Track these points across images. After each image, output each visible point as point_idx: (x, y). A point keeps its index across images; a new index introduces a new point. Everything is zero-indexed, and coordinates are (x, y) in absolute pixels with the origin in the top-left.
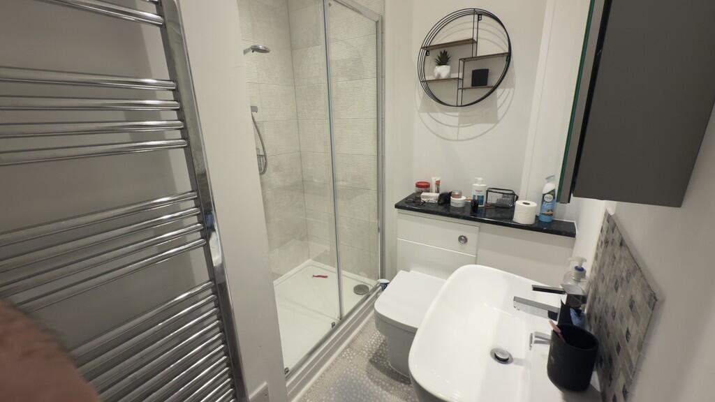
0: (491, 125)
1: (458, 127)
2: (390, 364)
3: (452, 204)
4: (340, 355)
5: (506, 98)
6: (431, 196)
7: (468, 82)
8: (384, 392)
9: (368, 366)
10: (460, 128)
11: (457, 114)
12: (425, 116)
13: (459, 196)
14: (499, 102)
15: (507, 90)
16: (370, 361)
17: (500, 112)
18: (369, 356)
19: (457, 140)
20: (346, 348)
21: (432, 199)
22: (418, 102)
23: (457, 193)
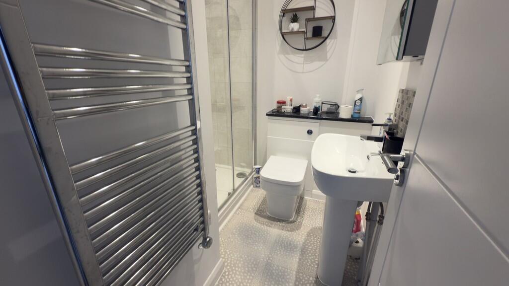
0: (323, 63)
1: (303, 64)
2: (268, 214)
3: (301, 112)
4: (235, 213)
5: (332, 46)
6: (288, 108)
7: (310, 34)
8: (268, 228)
9: (254, 217)
10: (305, 65)
11: (303, 55)
12: (282, 57)
13: (306, 106)
14: (328, 48)
15: (333, 41)
16: (256, 213)
17: (329, 55)
18: (254, 211)
19: (303, 73)
20: (238, 209)
21: (289, 110)
22: (278, 48)
23: (304, 105)
